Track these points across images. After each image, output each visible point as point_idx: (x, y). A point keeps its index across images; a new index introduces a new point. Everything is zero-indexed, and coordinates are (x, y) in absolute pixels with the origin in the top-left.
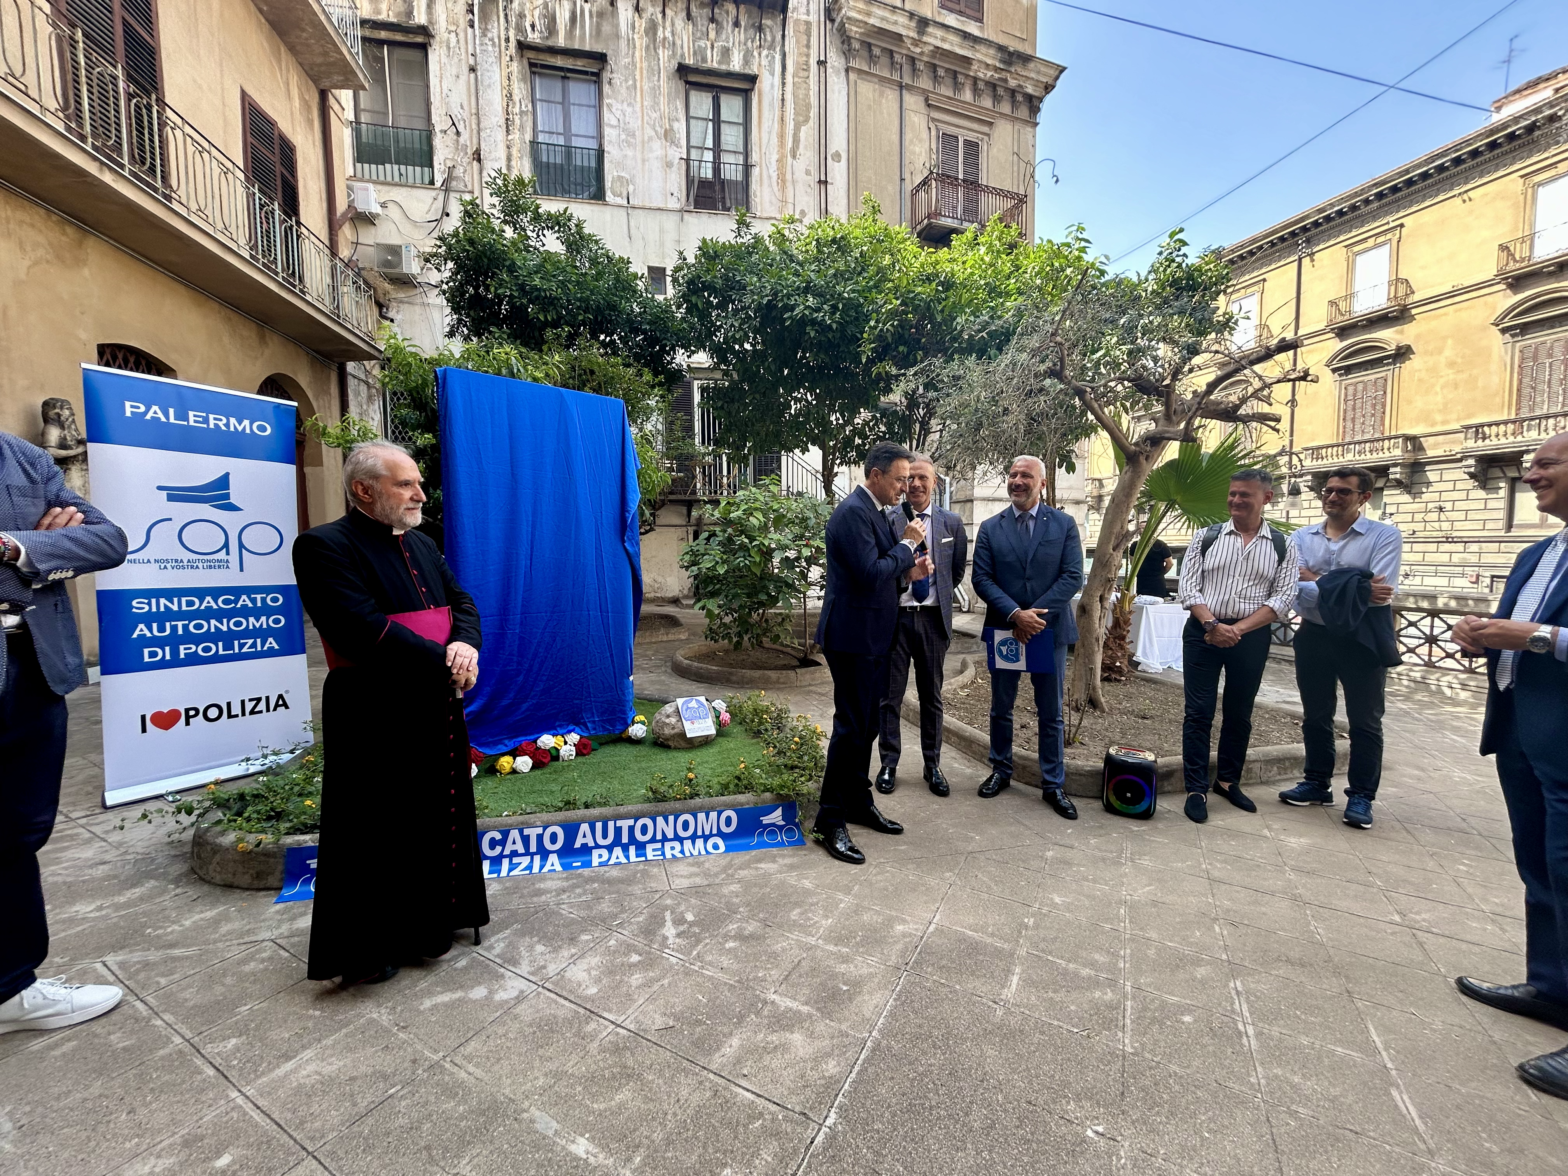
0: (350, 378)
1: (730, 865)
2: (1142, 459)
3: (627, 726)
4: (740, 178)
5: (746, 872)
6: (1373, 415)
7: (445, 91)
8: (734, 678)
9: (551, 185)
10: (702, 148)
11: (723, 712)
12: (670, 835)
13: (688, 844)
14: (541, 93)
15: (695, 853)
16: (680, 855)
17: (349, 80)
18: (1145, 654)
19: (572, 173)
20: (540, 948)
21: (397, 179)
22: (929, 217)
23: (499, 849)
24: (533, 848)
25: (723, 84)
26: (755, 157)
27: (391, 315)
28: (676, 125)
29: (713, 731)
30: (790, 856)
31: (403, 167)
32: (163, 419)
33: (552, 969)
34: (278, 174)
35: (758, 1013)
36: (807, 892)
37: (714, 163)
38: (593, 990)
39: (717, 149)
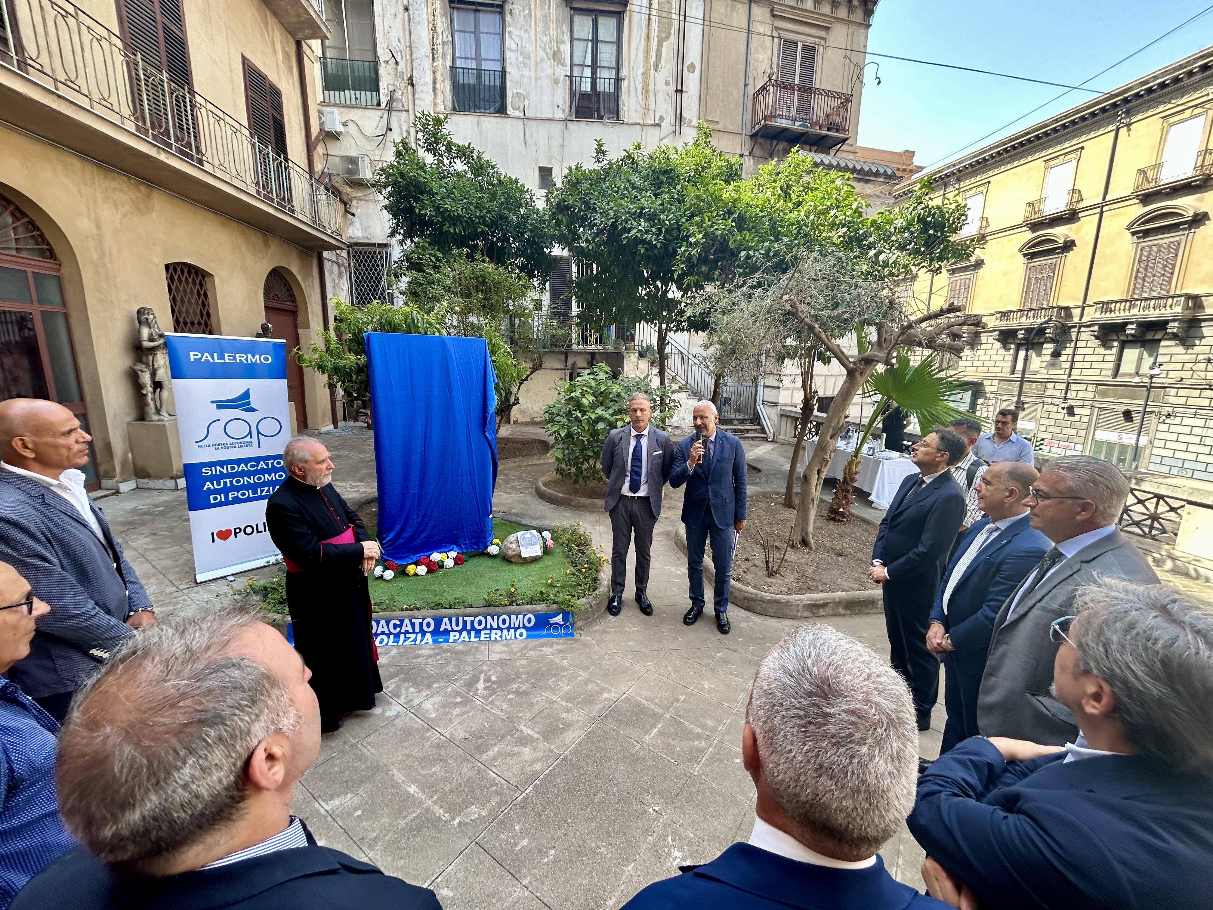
0: (325, 262)
1: (525, 648)
2: (857, 374)
3: (487, 547)
4: (612, 90)
5: (533, 653)
6: (1162, 275)
7: (387, 27)
8: (573, 503)
9: (466, 103)
10: (583, 66)
11: (549, 539)
12: (495, 626)
13: (505, 631)
14: (458, 25)
15: (508, 638)
16: (499, 639)
17: (316, 32)
18: (878, 496)
19: (482, 91)
20: (412, 689)
21: (354, 103)
22: (765, 119)
23: (398, 629)
24: (417, 630)
25: (601, 8)
26: (624, 72)
27: (353, 210)
28: (562, 47)
29: (539, 553)
30: (563, 644)
31: (358, 92)
32: (211, 360)
33: (416, 702)
34: (270, 117)
35: (512, 736)
36: (563, 669)
37: (592, 78)
38: (434, 715)
39: (594, 66)
